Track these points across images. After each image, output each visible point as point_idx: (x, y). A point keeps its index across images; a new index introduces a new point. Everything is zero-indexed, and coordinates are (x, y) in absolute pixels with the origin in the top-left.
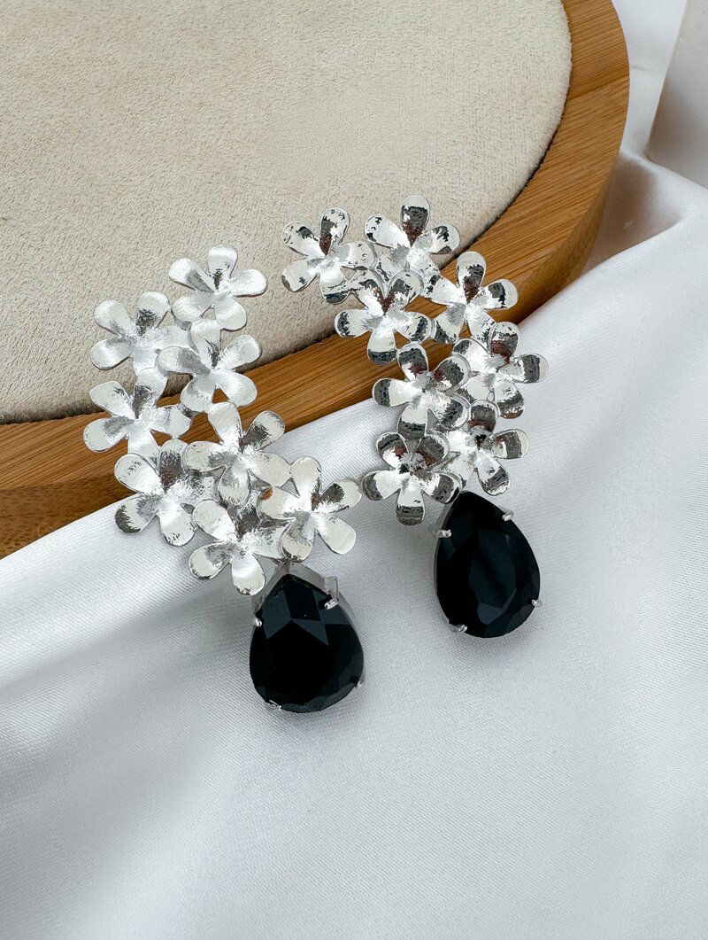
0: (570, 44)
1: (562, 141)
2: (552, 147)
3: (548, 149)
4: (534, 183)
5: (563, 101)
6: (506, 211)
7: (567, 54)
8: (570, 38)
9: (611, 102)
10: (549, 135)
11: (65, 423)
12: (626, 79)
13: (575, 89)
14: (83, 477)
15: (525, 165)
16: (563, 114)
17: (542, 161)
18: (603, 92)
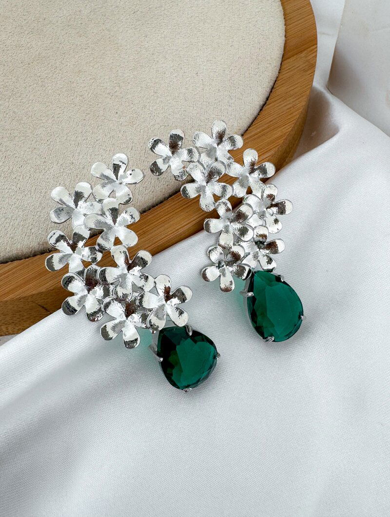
1: (279, 86)
2: (273, 90)
3: (271, 92)
4: (263, 112)
6: (247, 130)
7: (283, 33)
9: (307, 61)
10: (271, 84)
12: (315, 46)
13: (287, 54)
15: (258, 103)
17: (267, 99)
18: (302, 55)
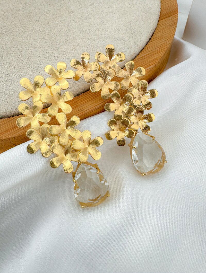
0: (160, 4)
1: (157, 33)
3: (152, 35)
5: (158, 21)
6: (138, 54)
7: (159, 7)
8: (160, 2)
9: (172, 21)
10: (153, 31)
12: (177, 14)
13: (162, 17)
15: (145, 41)
16: (157, 25)
18: (170, 18)
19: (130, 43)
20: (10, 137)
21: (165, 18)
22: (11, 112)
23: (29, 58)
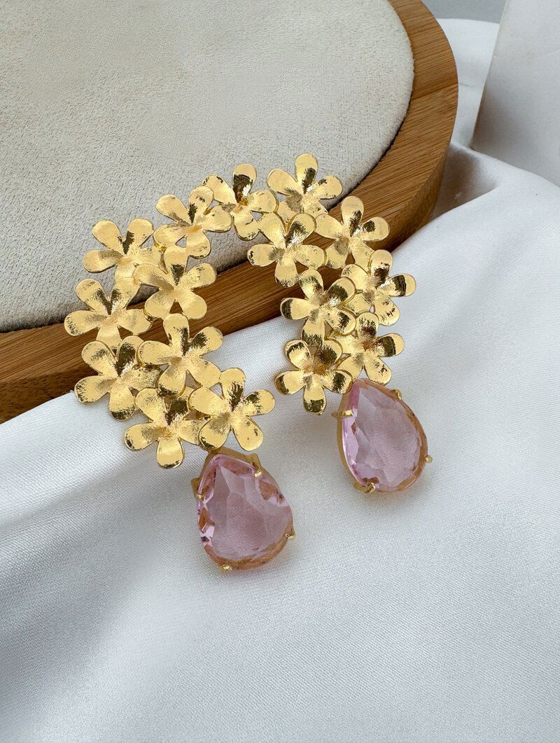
0: (412, 61)
1: (408, 129)
2: (400, 133)
3: (397, 135)
4: (386, 159)
5: (408, 100)
6: (365, 178)
7: (411, 67)
8: (412, 55)
9: (444, 102)
10: (398, 124)
11: (9, 336)
12: (455, 86)
13: (418, 91)
14: (23, 378)
15: (379, 146)
16: (408, 110)
17: (392, 143)
18: (439, 94)
19: (341, 151)
20: (47, 373)
21: (424, 95)
22: (46, 314)
23: (83, 182)
